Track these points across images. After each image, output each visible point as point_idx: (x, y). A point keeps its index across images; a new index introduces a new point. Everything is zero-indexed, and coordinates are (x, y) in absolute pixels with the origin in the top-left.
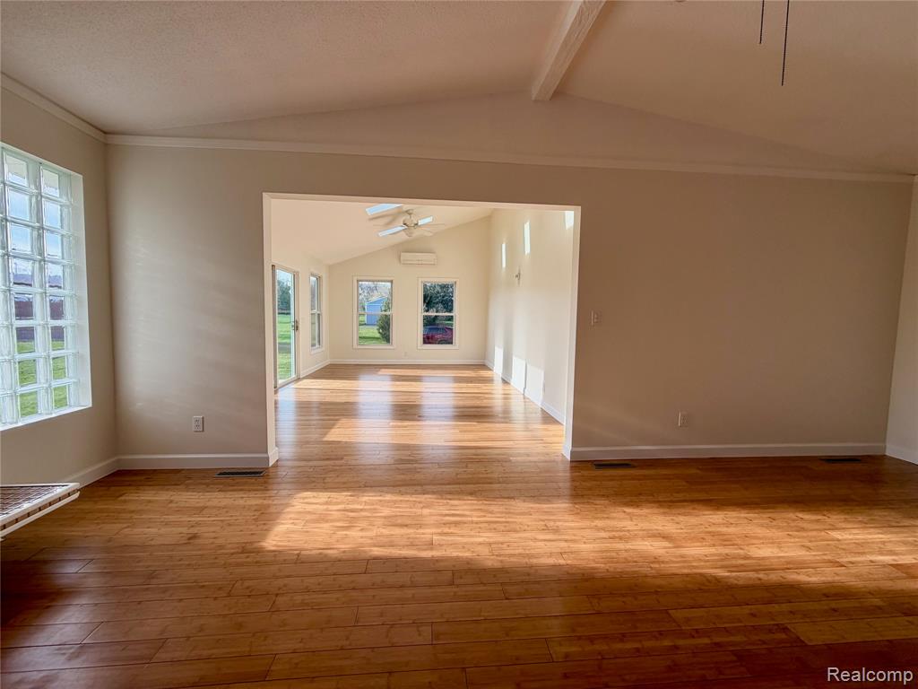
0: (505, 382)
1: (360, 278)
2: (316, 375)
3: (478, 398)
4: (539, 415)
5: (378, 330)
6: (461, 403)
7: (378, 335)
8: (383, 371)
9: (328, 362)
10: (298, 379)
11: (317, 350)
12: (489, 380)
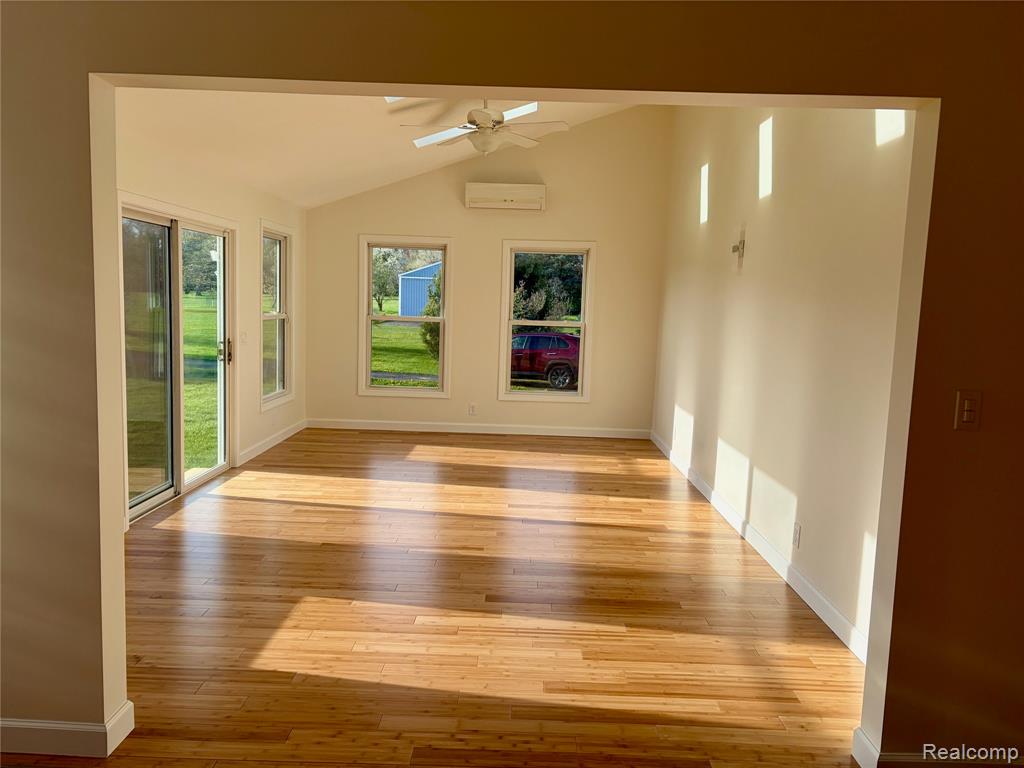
0: (698, 495)
1: (375, 239)
2: (269, 461)
3: (631, 543)
4: (780, 609)
5: (424, 335)
6: (593, 558)
7: (421, 345)
8: (423, 453)
9: (302, 423)
10: (231, 471)
11: (279, 399)
12: (655, 488)
